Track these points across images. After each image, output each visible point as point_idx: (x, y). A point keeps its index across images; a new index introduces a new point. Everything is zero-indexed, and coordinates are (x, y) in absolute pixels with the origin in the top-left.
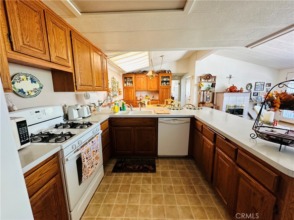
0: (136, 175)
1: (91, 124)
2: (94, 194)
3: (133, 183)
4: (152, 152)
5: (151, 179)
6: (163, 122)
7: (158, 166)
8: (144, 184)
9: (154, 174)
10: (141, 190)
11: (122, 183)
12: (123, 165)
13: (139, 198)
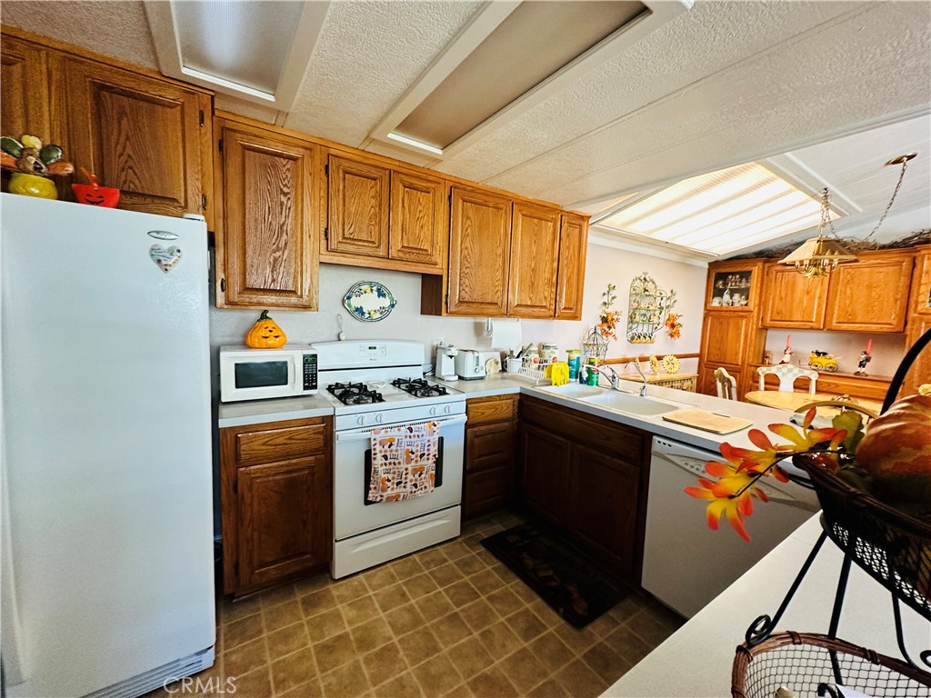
0: (520, 590)
1: (445, 393)
2: (410, 554)
3: (490, 599)
4: (618, 557)
5: (540, 632)
6: (668, 456)
7: (615, 623)
8: (508, 625)
9: (568, 628)
10: (486, 628)
11: (471, 579)
12: (520, 544)
13: (461, 638)
